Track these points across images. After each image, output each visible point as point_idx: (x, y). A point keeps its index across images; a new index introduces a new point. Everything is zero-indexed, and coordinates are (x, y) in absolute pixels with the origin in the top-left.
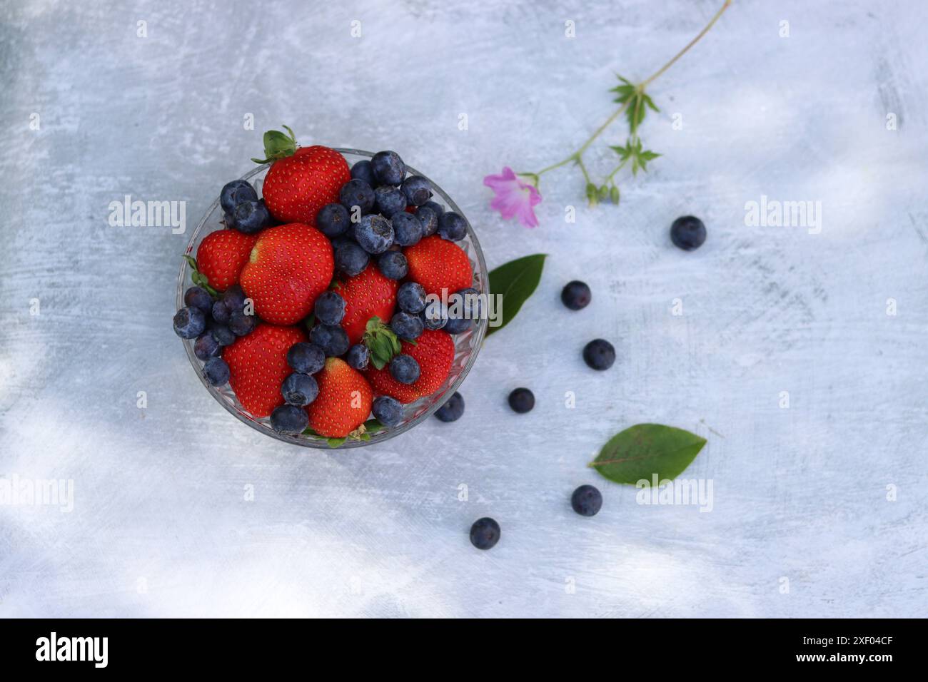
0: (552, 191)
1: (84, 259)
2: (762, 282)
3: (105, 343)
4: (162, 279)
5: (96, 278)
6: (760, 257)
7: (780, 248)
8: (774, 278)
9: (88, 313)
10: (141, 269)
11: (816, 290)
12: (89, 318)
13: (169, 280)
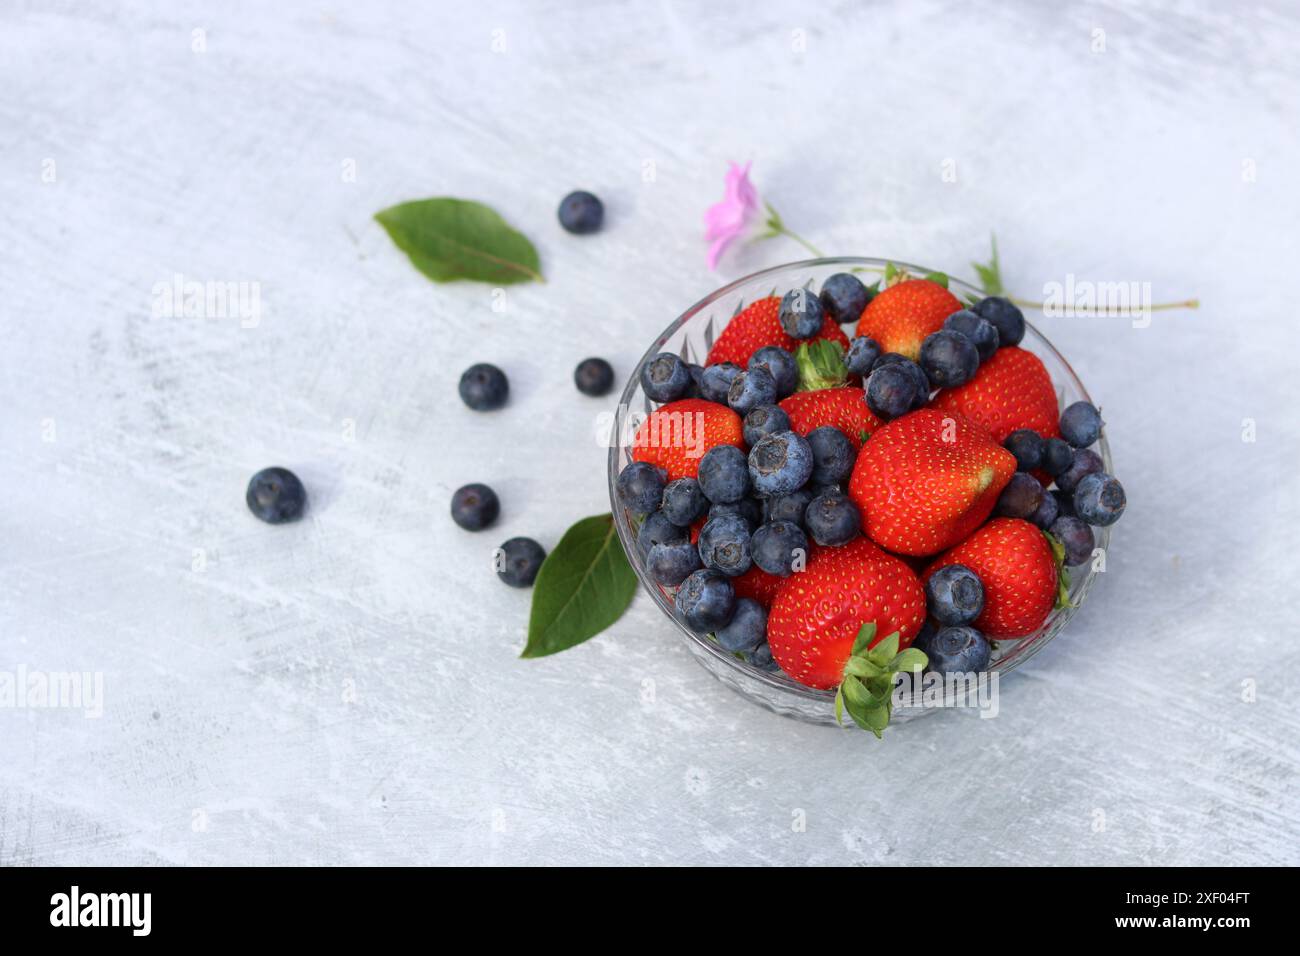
0: (418, 651)
1: (1199, 815)
2: (172, 397)
3: (1204, 679)
4: (1084, 744)
5: (1188, 779)
6: (156, 432)
7: (119, 431)
8: (153, 396)
9: (1217, 731)
10: (1112, 769)
11: (103, 352)
12: (1217, 723)
13: (1072, 739)
